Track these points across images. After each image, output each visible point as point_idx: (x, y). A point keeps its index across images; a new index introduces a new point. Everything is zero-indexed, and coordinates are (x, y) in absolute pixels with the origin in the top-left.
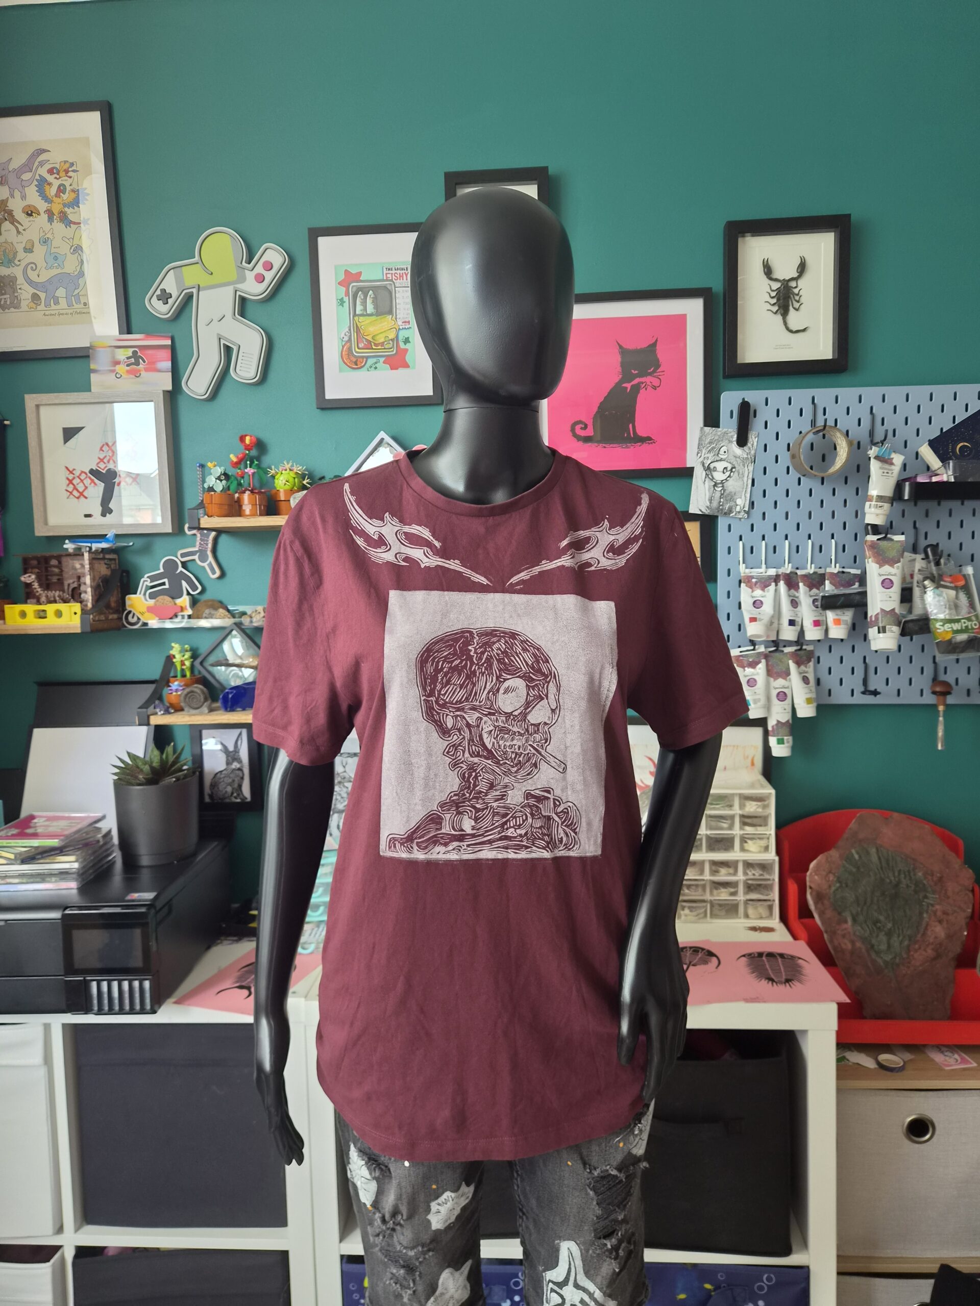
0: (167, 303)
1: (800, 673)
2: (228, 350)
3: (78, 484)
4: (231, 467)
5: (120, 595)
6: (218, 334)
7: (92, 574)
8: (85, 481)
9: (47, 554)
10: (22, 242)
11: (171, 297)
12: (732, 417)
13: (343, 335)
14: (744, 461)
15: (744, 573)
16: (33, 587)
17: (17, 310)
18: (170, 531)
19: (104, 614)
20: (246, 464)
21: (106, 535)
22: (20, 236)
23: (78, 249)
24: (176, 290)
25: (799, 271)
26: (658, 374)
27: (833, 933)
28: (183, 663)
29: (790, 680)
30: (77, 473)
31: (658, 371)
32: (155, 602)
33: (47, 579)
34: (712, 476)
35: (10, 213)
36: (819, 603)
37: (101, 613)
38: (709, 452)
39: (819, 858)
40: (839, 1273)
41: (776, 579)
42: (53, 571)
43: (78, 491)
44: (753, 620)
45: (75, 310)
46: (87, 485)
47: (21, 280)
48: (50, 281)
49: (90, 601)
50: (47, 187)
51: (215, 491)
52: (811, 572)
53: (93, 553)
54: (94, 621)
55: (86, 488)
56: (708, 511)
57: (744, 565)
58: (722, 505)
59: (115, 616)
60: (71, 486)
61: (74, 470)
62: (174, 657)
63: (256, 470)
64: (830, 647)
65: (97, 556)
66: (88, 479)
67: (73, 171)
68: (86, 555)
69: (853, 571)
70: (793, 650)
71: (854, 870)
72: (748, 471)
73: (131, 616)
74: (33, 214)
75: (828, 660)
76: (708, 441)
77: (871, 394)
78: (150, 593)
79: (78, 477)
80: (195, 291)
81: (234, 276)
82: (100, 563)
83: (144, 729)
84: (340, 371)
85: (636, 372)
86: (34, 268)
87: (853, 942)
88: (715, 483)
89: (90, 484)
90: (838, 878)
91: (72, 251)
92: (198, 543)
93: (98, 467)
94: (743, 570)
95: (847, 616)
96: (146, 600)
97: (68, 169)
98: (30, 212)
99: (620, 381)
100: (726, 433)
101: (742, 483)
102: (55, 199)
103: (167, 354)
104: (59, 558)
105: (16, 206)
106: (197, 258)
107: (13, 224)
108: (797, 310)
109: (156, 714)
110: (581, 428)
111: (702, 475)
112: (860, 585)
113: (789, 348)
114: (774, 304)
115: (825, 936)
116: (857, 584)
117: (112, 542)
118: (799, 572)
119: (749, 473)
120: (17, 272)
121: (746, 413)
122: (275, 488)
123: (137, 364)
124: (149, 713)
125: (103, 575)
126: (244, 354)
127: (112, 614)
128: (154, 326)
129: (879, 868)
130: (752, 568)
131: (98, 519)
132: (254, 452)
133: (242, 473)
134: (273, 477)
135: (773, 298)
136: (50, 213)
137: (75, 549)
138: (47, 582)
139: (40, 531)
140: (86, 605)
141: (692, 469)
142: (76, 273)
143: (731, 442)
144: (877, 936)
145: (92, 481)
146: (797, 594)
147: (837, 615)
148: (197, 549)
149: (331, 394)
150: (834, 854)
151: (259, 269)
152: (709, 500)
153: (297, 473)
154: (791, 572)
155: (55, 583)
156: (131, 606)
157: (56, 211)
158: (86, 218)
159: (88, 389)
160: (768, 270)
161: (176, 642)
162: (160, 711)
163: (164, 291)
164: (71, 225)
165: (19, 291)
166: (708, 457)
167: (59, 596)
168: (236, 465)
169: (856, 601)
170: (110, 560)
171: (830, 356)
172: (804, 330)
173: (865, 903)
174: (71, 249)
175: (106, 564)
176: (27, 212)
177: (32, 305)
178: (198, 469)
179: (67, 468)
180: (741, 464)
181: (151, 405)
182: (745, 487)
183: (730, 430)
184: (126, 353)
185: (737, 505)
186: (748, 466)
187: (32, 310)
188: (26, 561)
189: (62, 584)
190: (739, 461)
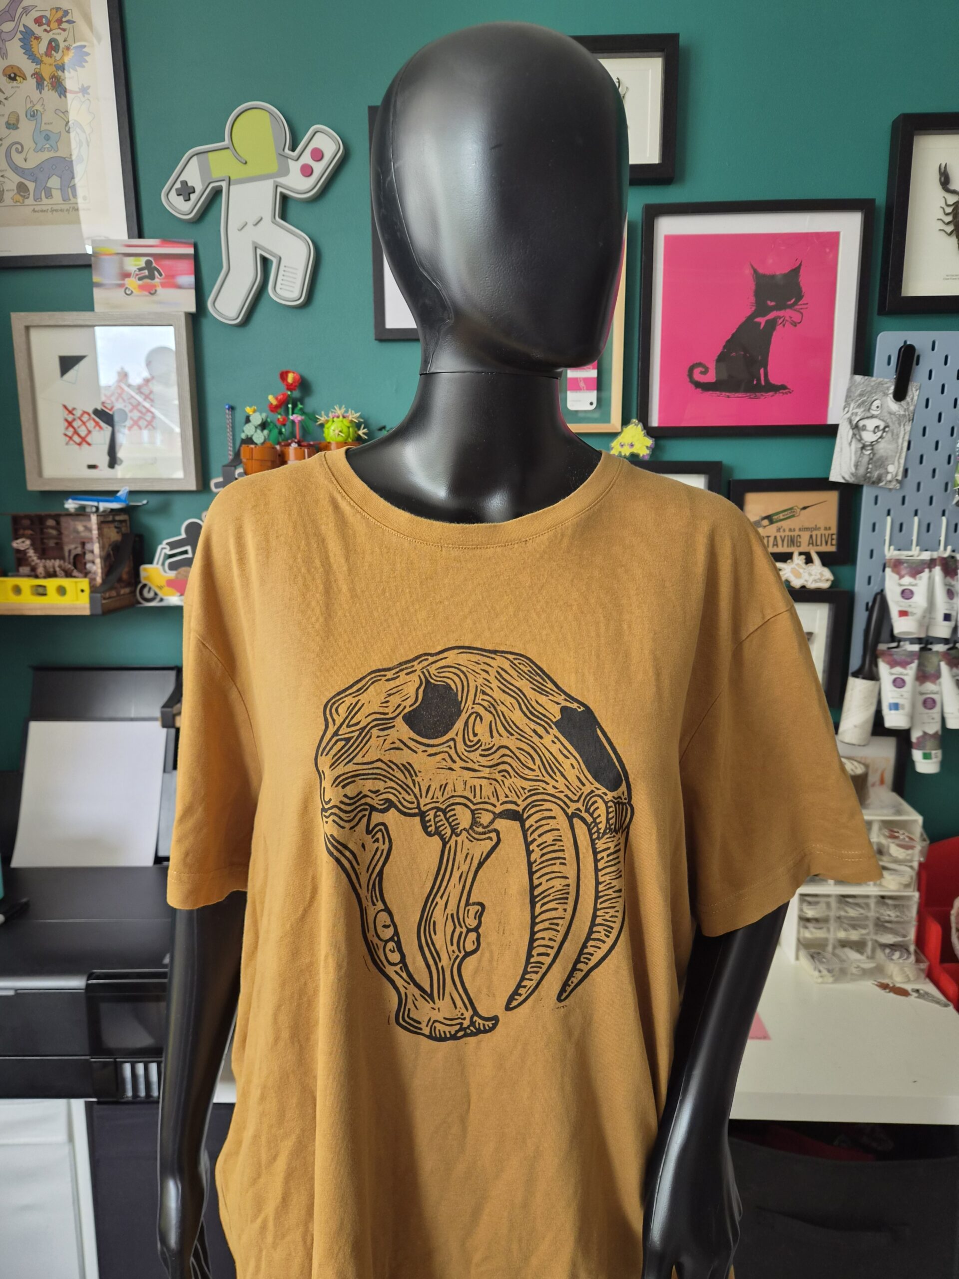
0: (189, 200)
1: (953, 675)
2: (265, 262)
3: (79, 427)
4: (272, 414)
5: (133, 565)
6: (254, 243)
7: (101, 542)
8: (88, 424)
9: (43, 513)
10: (4, 115)
12: (889, 363)
14: (900, 419)
18: (194, 488)
19: (115, 589)
20: (288, 408)
21: (118, 492)
22: (1, 106)
26: (800, 307)
29: (940, 684)
30: (78, 413)
31: (800, 303)
32: (177, 575)
33: (43, 543)
34: (860, 436)
37: (112, 588)
38: (859, 406)
41: (931, 564)
42: (50, 534)
43: (79, 436)
44: (903, 613)
45: (72, 206)
46: (90, 429)
47: (3, 165)
48: (40, 167)
49: (100, 574)
50: (34, 42)
51: (256, 444)
53: (101, 515)
54: (105, 599)
55: (89, 432)
56: (853, 479)
57: (892, 547)
58: (870, 473)
59: (128, 590)
60: (71, 429)
61: (74, 409)
65: (107, 519)
66: (91, 421)
67: (68, 22)
68: (94, 518)
70: (945, 649)
72: (904, 432)
73: (145, 591)
74: (17, 78)
76: (858, 392)
78: (169, 563)
79: (80, 418)
81: (274, 167)
82: (109, 528)
85: (773, 303)
86: (20, 150)
88: (864, 444)
89: (95, 427)
93: (103, 406)
94: (891, 553)
96: (165, 572)
97: (60, 19)
98: (13, 75)
100: (881, 384)
101: (895, 446)
102: (45, 59)
103: (189, 265)
104: (57, 518)
106: (227, 142)
110: (701, 373)
111: (848, 435)
117: (125, 501)
119: (905, 434)
121: (907, 359)
122: (324, 439)
123: (152, 277)
124: (173, 713)
125: (114, 542)
126: (286, 269)
127: (123, 588)
128: (172, 228)
130: (899, 550)
131: (104, 471)
132: (296, 394)
133: (284, 420)
134: (322, 426)
136: (39, 79)
137: (76, 509)
138: (44, 548)
139: (33, 485)
140: (94, 579)
143: (886, 395)
145: (97, 423)
146: (953, 583)
149: (392, 322)
151: (306, 159)
152: (855, 466)
153: (351, 421)
154: (949, 557)
155: (53, 548)
156: (147, 578)
157: (46, 75)
158: (85, 86)
159: (90, 307)
163: (185, 183)
166: (857, 413)
167: (60, 567)
168: (274, 409)
170: (121, 522)
174: (66, 125)
175: (116, 527)
176: (10, 76)
177: (18, 197)
178: (227, 411)
179: (65, 407)
180: (897, 422)
181: (171, 329)
182: (899, 451)
183: (886, 380)
184: (138, 263)
185: (888, 473)
186: (904, 425)
187: (19, 204)
188: (16, 520)
189: (61, 549)
190: (894, 419)
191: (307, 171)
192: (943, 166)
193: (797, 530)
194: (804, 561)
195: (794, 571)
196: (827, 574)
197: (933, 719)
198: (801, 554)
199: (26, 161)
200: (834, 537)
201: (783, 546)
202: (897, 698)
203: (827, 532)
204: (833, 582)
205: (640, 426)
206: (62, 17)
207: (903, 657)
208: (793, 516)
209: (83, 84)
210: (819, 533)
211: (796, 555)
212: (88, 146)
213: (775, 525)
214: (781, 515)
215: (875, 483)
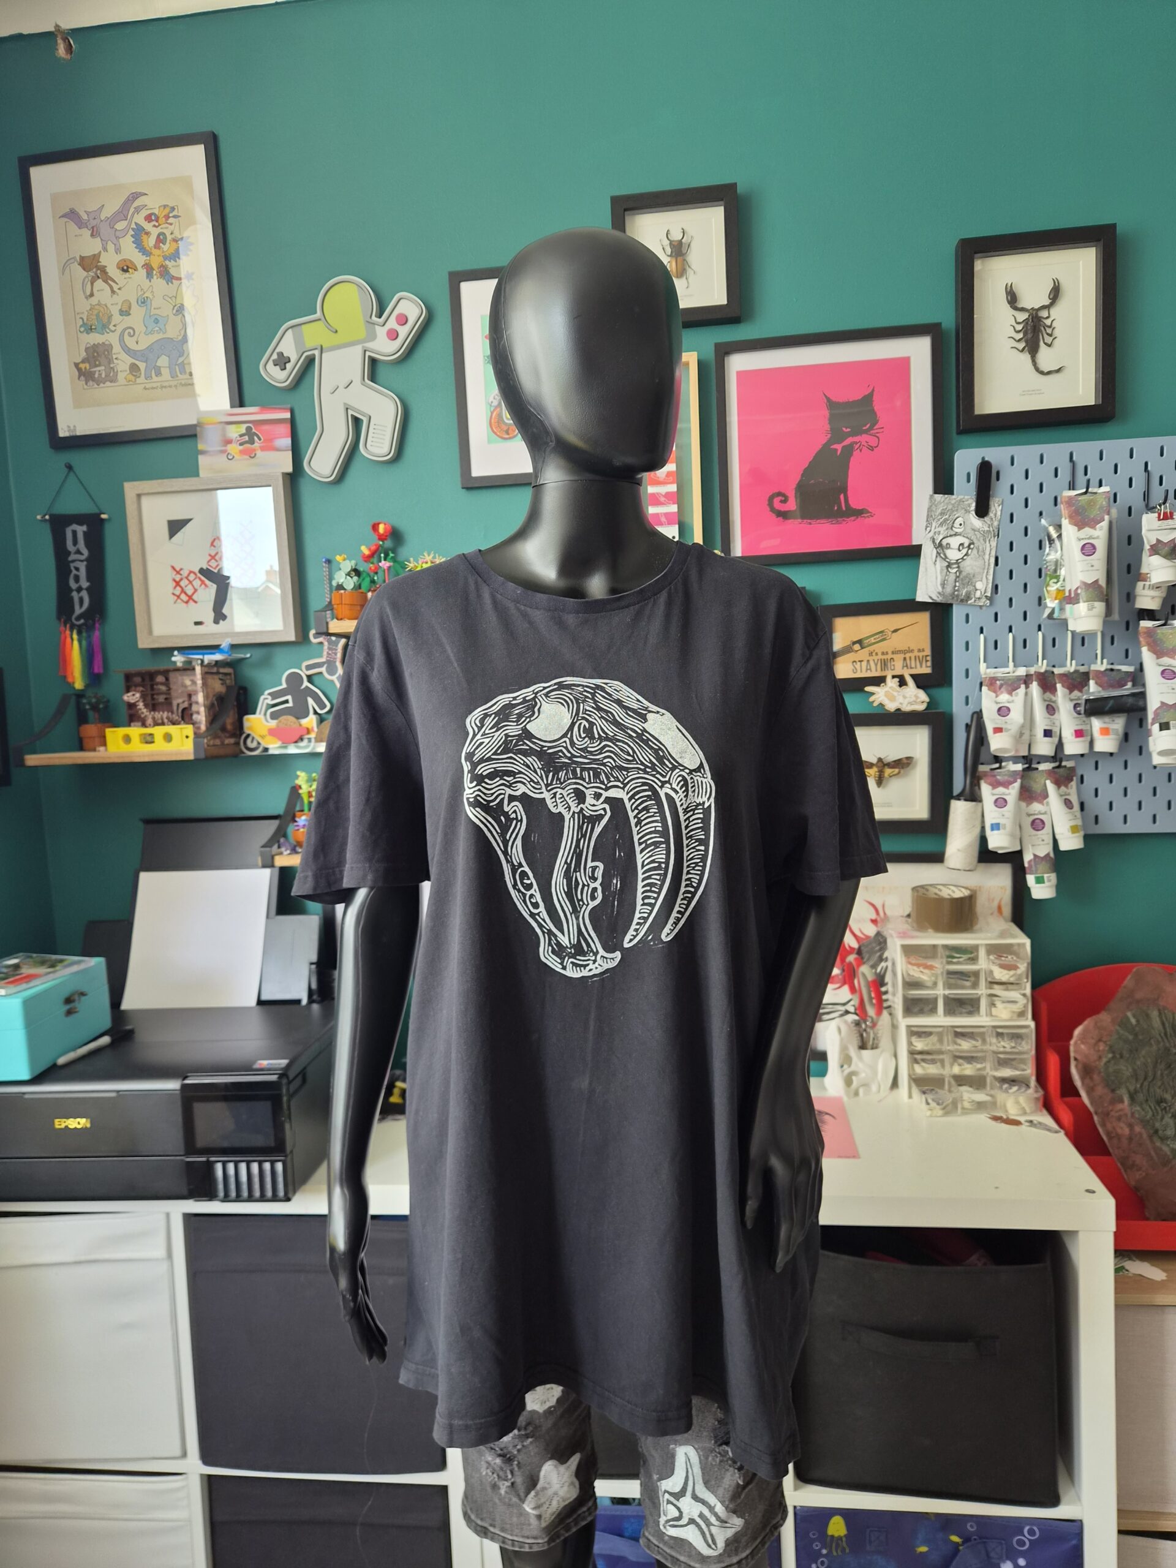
1: (1061, 796)
2: (357, 422)
3: (186, 586)
4: (363, 562)
5: (237, 716)
6: (345, 404)
7: (205, 692)
8: (194, 583)
9: (153, 669)
10: (117, 304)
11: (289, 361)
12: (969, 481)
13: (491, 399)
14: (984, 535)
15: (985, 674)
16: (138, 707)
17: (113, 384)
18: (293, 639)
19: (219, 737)
20: (380, 557)
21: (220, 645)
22: (115, 296)
23: (180, 310)
24: (295, 353)
25: (1051, 297)
27: (1106, 1115)
28: (310, 795)
29: (1048, 804)
30: (185, 573)
31: (875, 428)
32: (278, 724)
33: (153, 699)
34: (945, 555)
35: (103, 270)
36: (1082, 709)
37: (215, 737)
38: (941, 525)
39: (1086, 1023)
40: (1120, 1532)
41: (1027, 680)
42: (159, 689)
43: (186, 594)
44: (998, 730)
45: (179, 382)
46: (196, 587)
47: (117, 348)
48: (150, 348)
49: (204, 722)
50: (145, 237)
51: (345, 589)
52: (1072, 670)
53: (206, 666)
54: (208, 746)
55: (196, 590)
56: (941, 598)
57: (985, 664)
58: (957, 591)
59: (232, 741)
60: (178, 588)
61: (181, 569)
62: (300, 787)
63: (392, 564)
64: (1097, 763)
65: (210, 670)
66: (197, 580)
67: (174, 217)
68: (198, 669)
69: (1125, 668)
70: (1050, 768)
71: (1131, 1037)
72: (990, 548)
73: (249, 741)
74: (130, 270)
75: (1094, 779)
76: (939, 511)
77: (1146, 447)
78: (271, 712)
79: (187, 578)
80: (317, 353)
81: (362, 333)
82: (214, 679)
83: (267, 872)
84: (489, 442)
86: (132, 334)
87: (1131, 1126)
88: (949, 563)
89: (201, 585)
90: (1111, 1047)
91: (174, 311)
92: (325, 653)
93: (209, 566)
94: (984, 670)
95: (1118, 724)
96: (267, 721)
97: (167, 214)
98: (126, 268)
99: (828, 441)
100: (961, 501)
101: (981, 562)
102: (156, 252)
103: (286, 429)
104: (166, 673)
105: (109, 261)
106: (319, 314)
107: (106, 281)
108: (1049, 346)
109: (281, 853)
110: (781, 501)
111: (932, 555)
112: (1134, 685)
113: (1039, 394)
114: (1019, 340)
115: (1096, 1118)
116: (1130, 685)
118: (1057, 671)
119: (991, 550)
120: (112, 339)
121: (986, 475)
123: (252, 442)
124: (273, 853)
125: (217, 692)
126: (375, 427)
127: (228, 738)
128: (271, 396)
129: (1162, 1035)
130: (996, 668)
131: (209, 627)
132: (388, 543)
133: (376, 568)
136: (148, 268)
137: (185, 663)
138: (153, 702)
139: (144, 642)
140: (199, 728)
141: (919, 547)
142: (180, 338)
143: (968, 512)
144: (1162, 1119)
145: (203, 582)
146: (1054, 698)
147: (1105, 723)
148: (323, 660)
149: (477, 471)
150: (1104, 1017)
151: (392, 323)
152: (941, 584)
154: (1046, 671)
155: (162, 703)
156: (250, 728)
157: (155, 265)
158: (190, 272)
159: (196, 474)
160: (1012, 298)
161: (303, 770)
162: (286, 850)
163: (281, 354)
164: (174, 281)
165: (115, 361)
166: (939, 532)
167: (168, 718)
168: (367, 559)
169: (1128, 705)
170: (226, 674)
171: (1091, 402)
172: (1058, 371)
173: (1145, 1079)
174: (173, 309)
175: (220, 679)
176: (123, 269)
177: (131, 377)
178: (324, 564)
179: (173, 568)
180: (982, 539)
181: (269, 491)
182: (987, 567)
183: (966, 497)
184: (239, 430)
185: (977, 590)
186: (989, 541)
187: (131, 383)
188: (128, 677)
189: (170, 704)
190: (978, 535)
191: (393, 335)
192: (1009, 285)
193: (890, 652)
194: (898, 684)
195: (887, 694)
196: (922, 696)
197: (1043, 840)
198: (894, 677)
199: (137, 343)
200: (929, 658)
201: (876, 670)
202: (999, 818)
203: (921, 654)
204: (928, 703)
206: (169, 213)
207: (1006, 778)
208: (884, 639)
209: (187, 272)
210: (912, 655)
211: (889, 679)
212: (193, 326)
213: (866, 650)
214: (872, 638)
215: (964, 601)
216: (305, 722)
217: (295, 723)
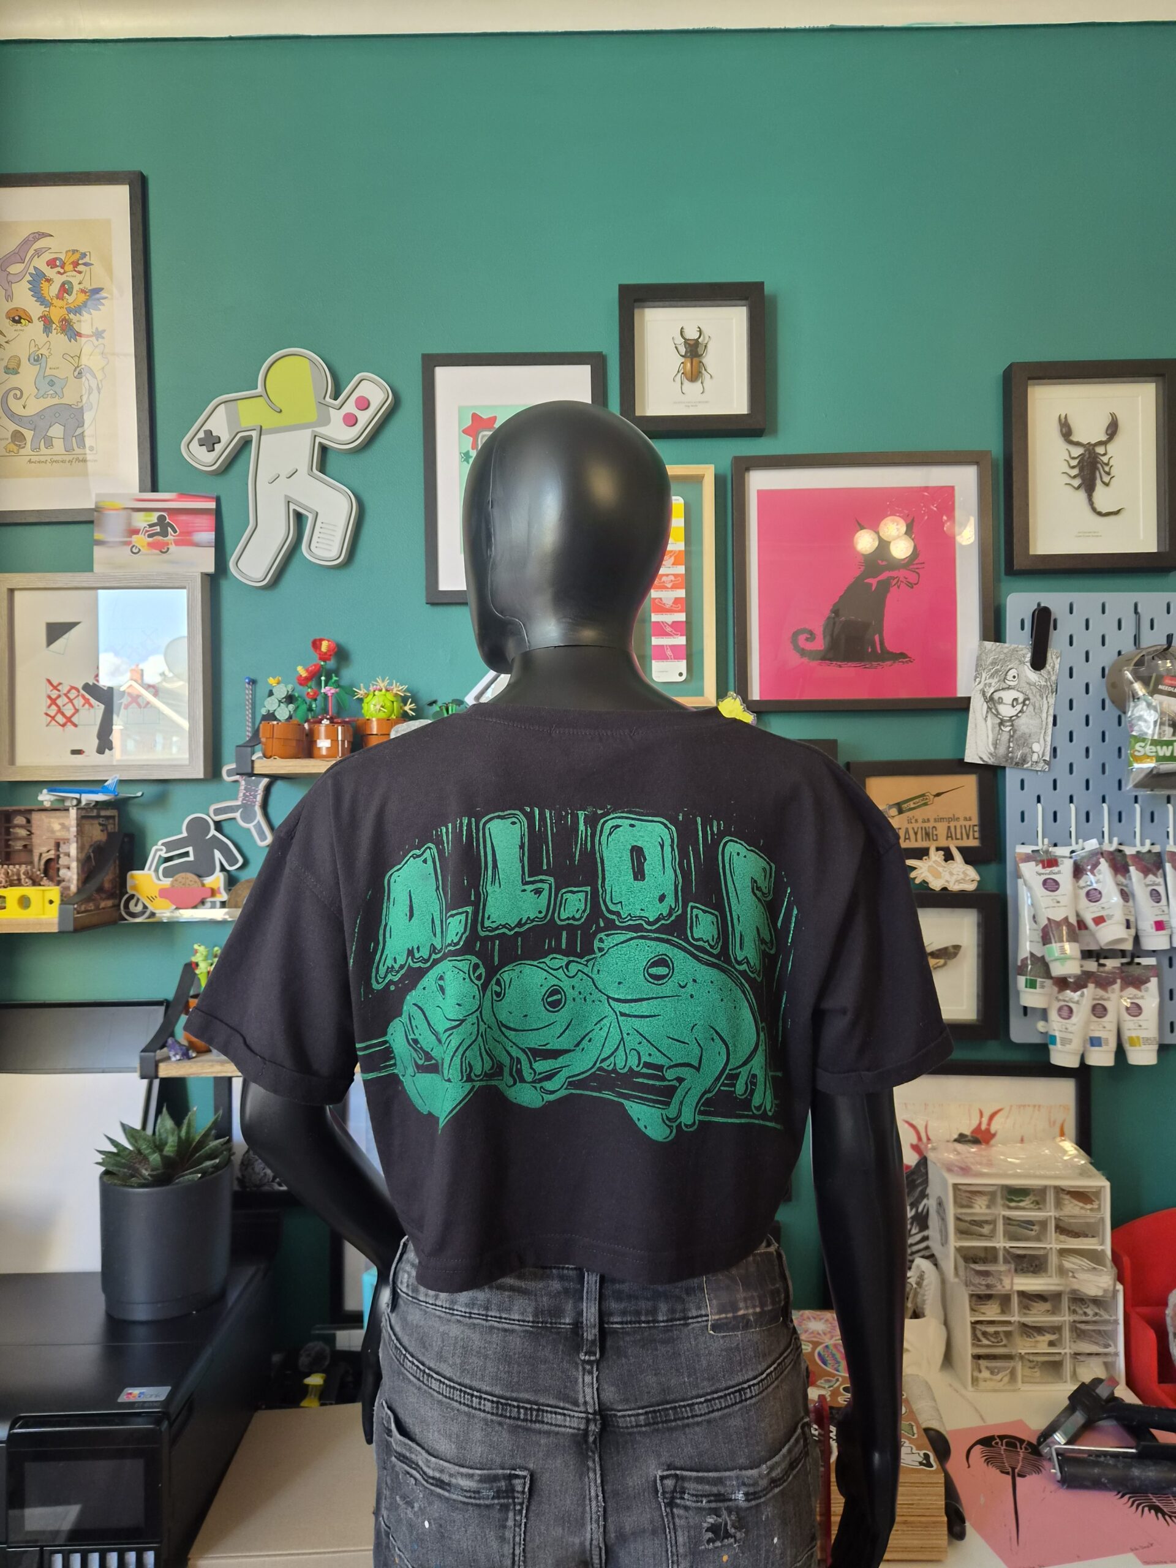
0: (213, 450)
2: (299, 517)
3: (64, 705)
4: (300, 687)
5: (118, 871)
7: (79, 840)
8: (75, 702)
9: (10, 808)
11: (219, 442)
12: (1023, 628)
14: (1041, 689)
18: (201, 776)
19: (93, 900)
20: (321, 681)
21: (106, 781)
25: (1109, 432)
30: (64, 689)
32: (172, 882)
33: (8, 846)
34: (997, 710)
37: (89, 899)
38: (992, 676)
42: (17, 834)
43: (63, 714)
45: (75, 456)
46: (78, 707)
48: (41, 414)
49: (75, 882)
51: (276, 719)
52: (1145, 850)
53: (82, 809)
54: (78, 912)
55: (77, 711)
56: (992, 760)
57: (1045, 838)
58: (1012, 752)
59: (109, 903)
60: (54, 707)
61: (60, 684)
62: (197, 965)
63: (334, 690)
65: (89, 813)
66: (80, 698)
67: (85, 264)
68: (73, 812)
72: (1048, 705)
73: (132, 903)
74: (22, 321)
76: (990, 660)
78: (165, 868)
79: (66, 695)
80: (254, 434)
81: (313, 416)
82: (92, 824)
83: (146, 1082)
88: (1001, 720)
89: (83, 706)
91: (76, 373)
92: (241, 794)
96: (160, 880)
97: (79, 261)
98: (18, 317)
100: (1015, 650)
101: (1038, 721)
103: (209, 521)
104: (27, 813)
109: (169, 1058)
111: (982, 709)
113: (1097, 536)
114: (1075, 477)
117: (112, 791)
118: (1129, 851)
119: (1049, 707)
121: (1042, 622)
122: (363, 715)
123: (164, 534)
124: (158, 1058)
125: (96, 842)
127: (104, 899)
128: (192, 481)
131: (92, 757)
132: (331, 664)
133: (315, 693)
134: (361, 700)
135: (1073, 467)
136: (47, 321)
137: (55, 801)
139: (3, 773)
140: (68, 888)
141: (968, 700)
143: (1023, 663)
145: (87, 701)
148: (239, 803)
149: (446, 583)
151: (350, 407)
152: (993, 744)
153: (396, 695)
154: (1115, 850)
155: (20, 851)
156: (135, 887)
158: (100, 329)
159: (88, 567)
160: (1066, 430)
161: (199, 944)
162: (175, 1055)
163: (209, 433)
166: (990, 684)
168: (303, 682)
170: (107, 818)
171: (1154, 549)
175: (100, 824)
176: (13, 318)
177: (12, 447)
178: (247, 686)
179: (49, 681)
180: (1038, 694)
181: (184, 593)
182: (1044, 727)
183: (1020, 646)
184: (149, 519)
185: (1034, 752)
186: (1047, 697)
187: (12, 454)
189: (31, 851)
190: (1035, 690)
193: (932, 820)
194: (943, 858)
195: (931, 869)
196: (972, 873)
198: (938, 849)
200: (976, 828)
201: (916, 840)
203: (967, 823)
204: (979, 882)
205: (738, 701)
208: (926, 804)
209: (97, 329)
210: (958, 824)
211: (932, 851)
213: (906, 815)
214: (911, 803)
215: (1020, 764)
216: (209, 881)
217: (195, 882)
